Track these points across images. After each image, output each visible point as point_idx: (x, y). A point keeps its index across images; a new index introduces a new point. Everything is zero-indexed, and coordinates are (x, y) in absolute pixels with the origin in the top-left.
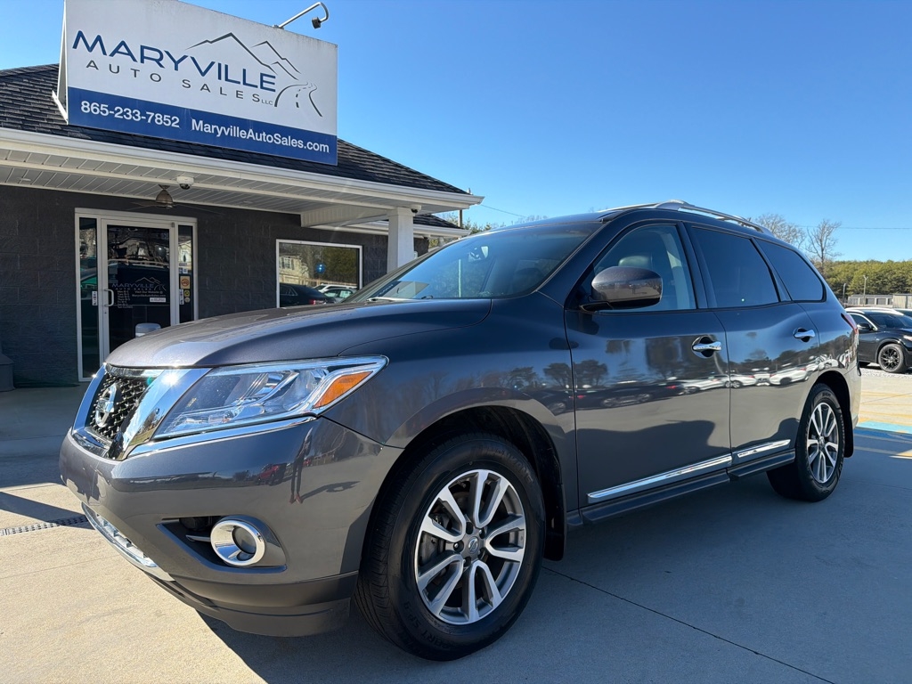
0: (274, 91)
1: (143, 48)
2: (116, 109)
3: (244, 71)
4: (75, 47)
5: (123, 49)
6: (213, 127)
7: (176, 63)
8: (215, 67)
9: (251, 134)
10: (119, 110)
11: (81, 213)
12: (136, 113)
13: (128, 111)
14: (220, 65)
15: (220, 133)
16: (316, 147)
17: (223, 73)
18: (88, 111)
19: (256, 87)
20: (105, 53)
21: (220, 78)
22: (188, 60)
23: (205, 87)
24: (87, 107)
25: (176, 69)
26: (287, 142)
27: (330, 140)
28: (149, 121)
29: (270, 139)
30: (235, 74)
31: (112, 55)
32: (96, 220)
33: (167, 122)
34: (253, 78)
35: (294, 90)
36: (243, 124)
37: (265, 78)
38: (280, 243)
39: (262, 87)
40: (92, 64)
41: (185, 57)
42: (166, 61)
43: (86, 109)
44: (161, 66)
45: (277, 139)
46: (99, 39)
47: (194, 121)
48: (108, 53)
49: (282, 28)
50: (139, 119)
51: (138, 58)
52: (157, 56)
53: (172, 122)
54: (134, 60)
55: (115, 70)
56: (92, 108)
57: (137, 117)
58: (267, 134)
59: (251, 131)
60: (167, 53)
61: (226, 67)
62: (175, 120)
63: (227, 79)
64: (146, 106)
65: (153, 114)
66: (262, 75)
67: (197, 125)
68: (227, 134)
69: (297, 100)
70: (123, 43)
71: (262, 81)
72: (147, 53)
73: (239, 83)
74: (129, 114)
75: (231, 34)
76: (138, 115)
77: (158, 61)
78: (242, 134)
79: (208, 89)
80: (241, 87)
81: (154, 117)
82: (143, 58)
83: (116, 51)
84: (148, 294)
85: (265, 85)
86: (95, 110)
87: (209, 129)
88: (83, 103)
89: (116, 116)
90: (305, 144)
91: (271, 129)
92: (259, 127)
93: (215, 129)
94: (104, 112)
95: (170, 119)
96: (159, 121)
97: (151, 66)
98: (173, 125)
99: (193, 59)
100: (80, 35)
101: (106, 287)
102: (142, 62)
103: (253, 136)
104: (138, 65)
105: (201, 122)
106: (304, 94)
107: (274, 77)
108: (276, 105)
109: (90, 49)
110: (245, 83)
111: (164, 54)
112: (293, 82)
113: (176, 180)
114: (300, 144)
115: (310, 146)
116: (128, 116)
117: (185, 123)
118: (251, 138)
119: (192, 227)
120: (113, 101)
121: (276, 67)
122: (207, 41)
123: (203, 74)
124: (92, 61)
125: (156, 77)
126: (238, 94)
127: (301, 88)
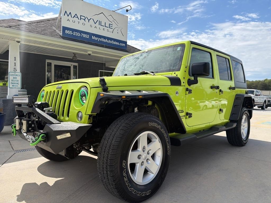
0: (112, 29)
1: (81, 16)
3: (105, 23)
4: (64, 15)
5: (76, 16)
6: (97, 38)
7: (89, 20)
8: (98, 21)
9: (106, 41)
10: (74, 33)
11: (47, 61)
13: (77, 33)
14: (99, 21)
15: (99, 40)
17: (100, 23)
19: (108, 27)
20: (71, 17)
21: (99, 25)
22: (92, 19)
23: (95, 27)
25: (89, 22)
26: (115, 43)
27: (125, 43)
30: (103, 24)
31: (73, 18)
32: (51, 63)
33: (86, 36)
34: (107, 25)
35: (117, 29)
36: (105, 38)
37: (110, 25)
38: (100, 71)
39: (109, 28)
41: (91, 19)
42: (86, 20)
43: (66, 32)
44: (85, 21)
45: (113, 42)
46: (70, 13)
47: (93, 36)
48: (72, 17)
49: (114, 11)
51: (80, 19)
52: (84, 18)
53: (87, 36)
55: (74, 22)
57: (79, 35)
58: (110, 41)
59: (106, 40)
61: (101, 21)
62: (88, 36)
63: (101, 25)
64: (81, 32)
65: (83, 34)
66: (110, 24)
67: (93, 38)
68: (100, 40)
70: (76, 14)
71: (109, 26)
72: (82, 17)
75: (102, 13)
77: (84, 20)
78: (104, 40)
80: (104, 27)
81: (83, 35)
83: (74, 16)
86: (69, 33)
87: (96, 39)
88: (66, 30)
89: (74, 34)
90: (119, 44)
91: (111, 39)
92: (109, 39)
93: (98, 39)
94: (71, 33)
96: (84, 36)
99: (93, 19)
100: (66, 12)
102: (81, 20)
104: (79, 21)
105: (94, 37)
106: (119, 30)
107: (112, 25)
108: (113, 33)
109: (68, 16)
111: (86, 18)
112: (117, 26)
113: (87, 52)
115: (121, 44)
116: (77, 35)
117: (90, 37)
118: (106, 42)
119: (77, 66)
120: (73, 30)
121: (113, 22)
122: (96, 14)
123: (95, 23)
124: (68, 19)
125: (84, 24)
126: (104, 29)
127: (119, 28)
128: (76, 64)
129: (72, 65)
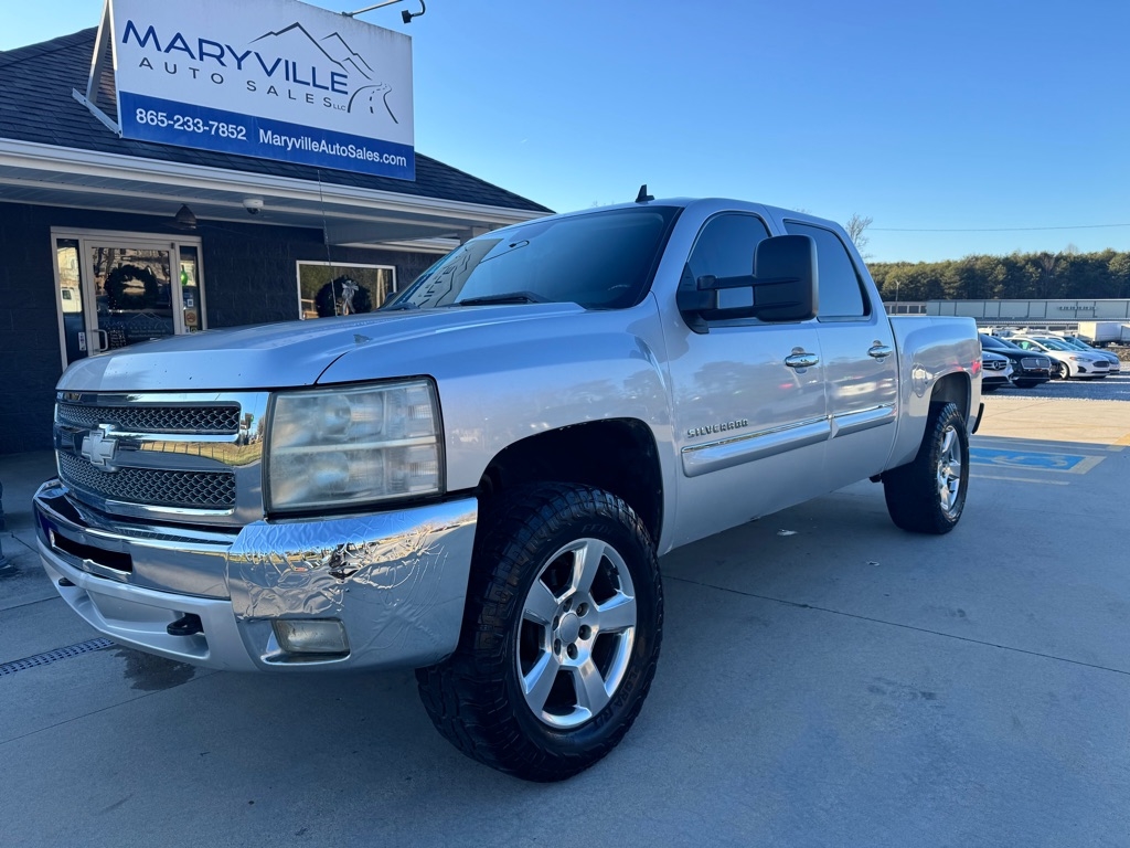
0: (346, 93)
1: (201, 41)
2: (175, 118)
3: (314, 69)
4: (125, 40)
5: (179, 43)
6: (283, 138)
7: (239, 60)
8: (282, 64)
9: (323, 146)
10: (178, 120)
11: (57, 233)
12: (198, 123)
13: (188, 121)
14: (287, 62)
15: (290, 145)
16: (393, 160)
17: (291, 72)
18: (144, 121)
19: (327, 88)
20: (159, 49)
21: (287, 79)
22: (252, 55)
23: (272, 90)
24: (143, 116)
25: (239, 68)
26: (362, 154)
27: (407, 151)
28: (213, 133)
29: (344, 151)
30: (304, 74)
31: (167, 50)
33: (232, 133)
34: (324, 78)
35: (368, 92)
36: (316, 134)
37: (336, 79)
38: (301, 265)
39: (333, 89)
40: (146, 63)
41: (248, 53)
42: (228, 57)
43: (142, 119)
44: (223, 64)
45: (351, 152)
46: (151, 30)
47: (262, 131)
48: (163, 48)
49: (351, 15)
50: (201, 131)
51: (197, 55)
52: (218, 52)
53: (238, 133)
54: (193, 57)
55: (171, 69)
56: (149, 117)
57: (199, 128)
58: (341, 146)
59: (323, 142)
60: (229, 47)
61: (294, 64)
62: (241, 130)
63: (295, 80)
64: (208, 114)
65: (216, 124)
66: (333, 74)
67: (265, 137)
68: (298, 146)
69: (372, 104)
70: (178, 36)
71: (333, 82)
72: (207, 48)
73: (308, 84)
74: (190, 124)
75: (297, 25)
76: (200, 125)
77: (219, 58)
78: (314, 146)
79: (275, 92)
80: (311, 89)
81: (218, 128)
82: (202, 54)
83: (171, 46)
84: (147, 334)
85: (337, 86)
86: (152, 120)
87: (278, 141)
88: (138, 111)
89: (176, 126)
90: (381, 158)
91: (345, 139)
92: (333, 137)
93: (285, 141)
94: (163, 122)
95: (236, 129)
96: (223, 132)
97: (211, 64)
98: (239, 137)
99: (257, 54)
100: (130, 25)
101: (95, 326)
102: (201, 59)
103: (326, 148)
104: (196, 63)
105: (269, 133)
106: (378, 97)
107: (345, 77)
108: (349, 111)
109: (142, 44)
111: (226, 49)
112: (368, 82)
113: (244, 203)
114: (373, 156)
115: (387, 159)
116: (189, 127)
117: (252, 134)
118: (324, 151)
119: (195, 248)
120: (172, 108)
121: (347, 64)
122: (272, 33)
123: (269, 74)
124: (145, 59)
125: (217, 79)
126: (308, 98)
127: (375, 89)
128: (193, 241)
129: (172, 246)
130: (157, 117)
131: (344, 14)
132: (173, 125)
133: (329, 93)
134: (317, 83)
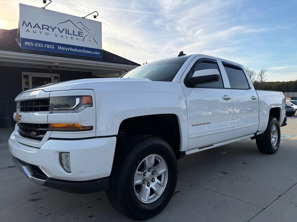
0: (83, 37)
1: (43, 25)
3: (74, 31)
4: (23, 26)
5: (37, 26)
6: (65, 48)
7: (53, 29)
8: (65, 30)
9: (76, 50)
10: (36, 44)
11: (24, 73)
14: (66, 29)
16: (96, 53)
17: (67, 32)
20: (31, 27)
21: (66, 33)
22: (57, 28)
23: (62, 36)
24: (27, 43)
25: (53, 31)
26: (87, 52)
27: (100, 51)
28: (45, 47)
29: (82, 51)
30: (71, 32)
31: (34, 28)
32: (28, 75)
33: (51, 47)
34: (76, 33)
35: (88, 36)
36: (74, 47)
37: (80, 33)
39: (79, 36)
40: (28, 31)
41: (56, 27)
42: (50, 29)
44: (48, 30)
45: (84, 51)
46: (30, 23)
47: (59, 46)
48: (33, 27)
51: (41, 28)
52: (47, 27)
53: (52, 47)
54: (40, 29)
55: (35, 32)
56: (28, 44)
57: (41, 46)
59: (76, 49)
60: (50, 26)
61: (68, 30)
62: (53, 46)
63: (68, 34)
64: (44, 43)
66: (79, 32)
67: (59, 48)
68: (69, 50)
69: (90, 39)
70: (37, 24)
71: (79, 34)
72: (44, 27)
73: (72, 35)
74: (39, 45)
75: (69, 20)
76: (42, 45)
77: (47, 29)
78: (73, 50)
79: (63, 37)
80: (73, 36)
81: (47, 46)
83: (35, 26)
85: (80, 35)
86: (29, 44)
87: (63, 49)
88: (25, 42)
90: (92, 52)
91: (82, 48)
92: (78, 48)
93: (65, 49)
94: (32, 45)
95: (52, 46)
96: (48, 47)
97: (45, 31)
98: (52, 48)
99: (58, 28)
100: (24, 22)
102: (43, 29)
104: (41, 30)
105: (61, 47)
107: (83, 33)
108: (83, 41)
109: (27, 26)
110: (74, 35)
111: (49, 27)
112: (89, 34)
113: (53, 64)
114: (91, 52)
115: (94, 53)
117: (56, 47)
119: (58, 77)
120: (34, 41)
121: (83, 30)
122: (62, 22)
123: (61, 32)
124: (28, 30)
125: (47, 34)
126: (72, 38)
127: (90, 35)
129: (52, 76)
130: (30, 43)
131: (83, 17)
132: (34, 45)
133: (78, 37)
134: (74, 34)
